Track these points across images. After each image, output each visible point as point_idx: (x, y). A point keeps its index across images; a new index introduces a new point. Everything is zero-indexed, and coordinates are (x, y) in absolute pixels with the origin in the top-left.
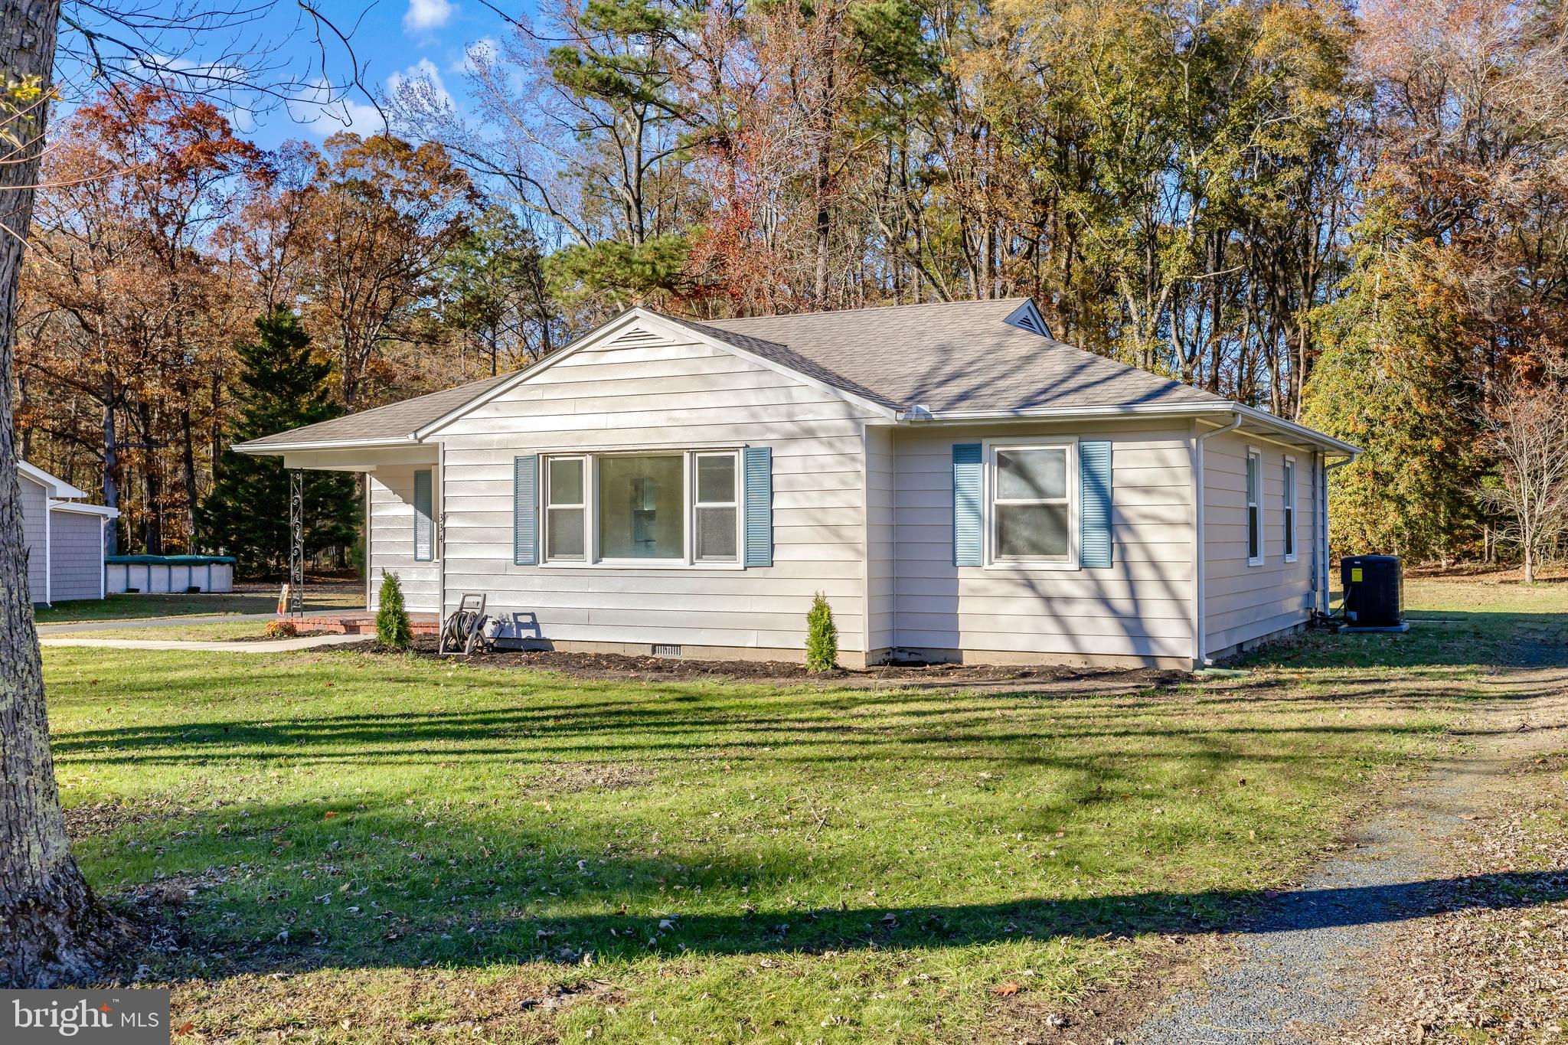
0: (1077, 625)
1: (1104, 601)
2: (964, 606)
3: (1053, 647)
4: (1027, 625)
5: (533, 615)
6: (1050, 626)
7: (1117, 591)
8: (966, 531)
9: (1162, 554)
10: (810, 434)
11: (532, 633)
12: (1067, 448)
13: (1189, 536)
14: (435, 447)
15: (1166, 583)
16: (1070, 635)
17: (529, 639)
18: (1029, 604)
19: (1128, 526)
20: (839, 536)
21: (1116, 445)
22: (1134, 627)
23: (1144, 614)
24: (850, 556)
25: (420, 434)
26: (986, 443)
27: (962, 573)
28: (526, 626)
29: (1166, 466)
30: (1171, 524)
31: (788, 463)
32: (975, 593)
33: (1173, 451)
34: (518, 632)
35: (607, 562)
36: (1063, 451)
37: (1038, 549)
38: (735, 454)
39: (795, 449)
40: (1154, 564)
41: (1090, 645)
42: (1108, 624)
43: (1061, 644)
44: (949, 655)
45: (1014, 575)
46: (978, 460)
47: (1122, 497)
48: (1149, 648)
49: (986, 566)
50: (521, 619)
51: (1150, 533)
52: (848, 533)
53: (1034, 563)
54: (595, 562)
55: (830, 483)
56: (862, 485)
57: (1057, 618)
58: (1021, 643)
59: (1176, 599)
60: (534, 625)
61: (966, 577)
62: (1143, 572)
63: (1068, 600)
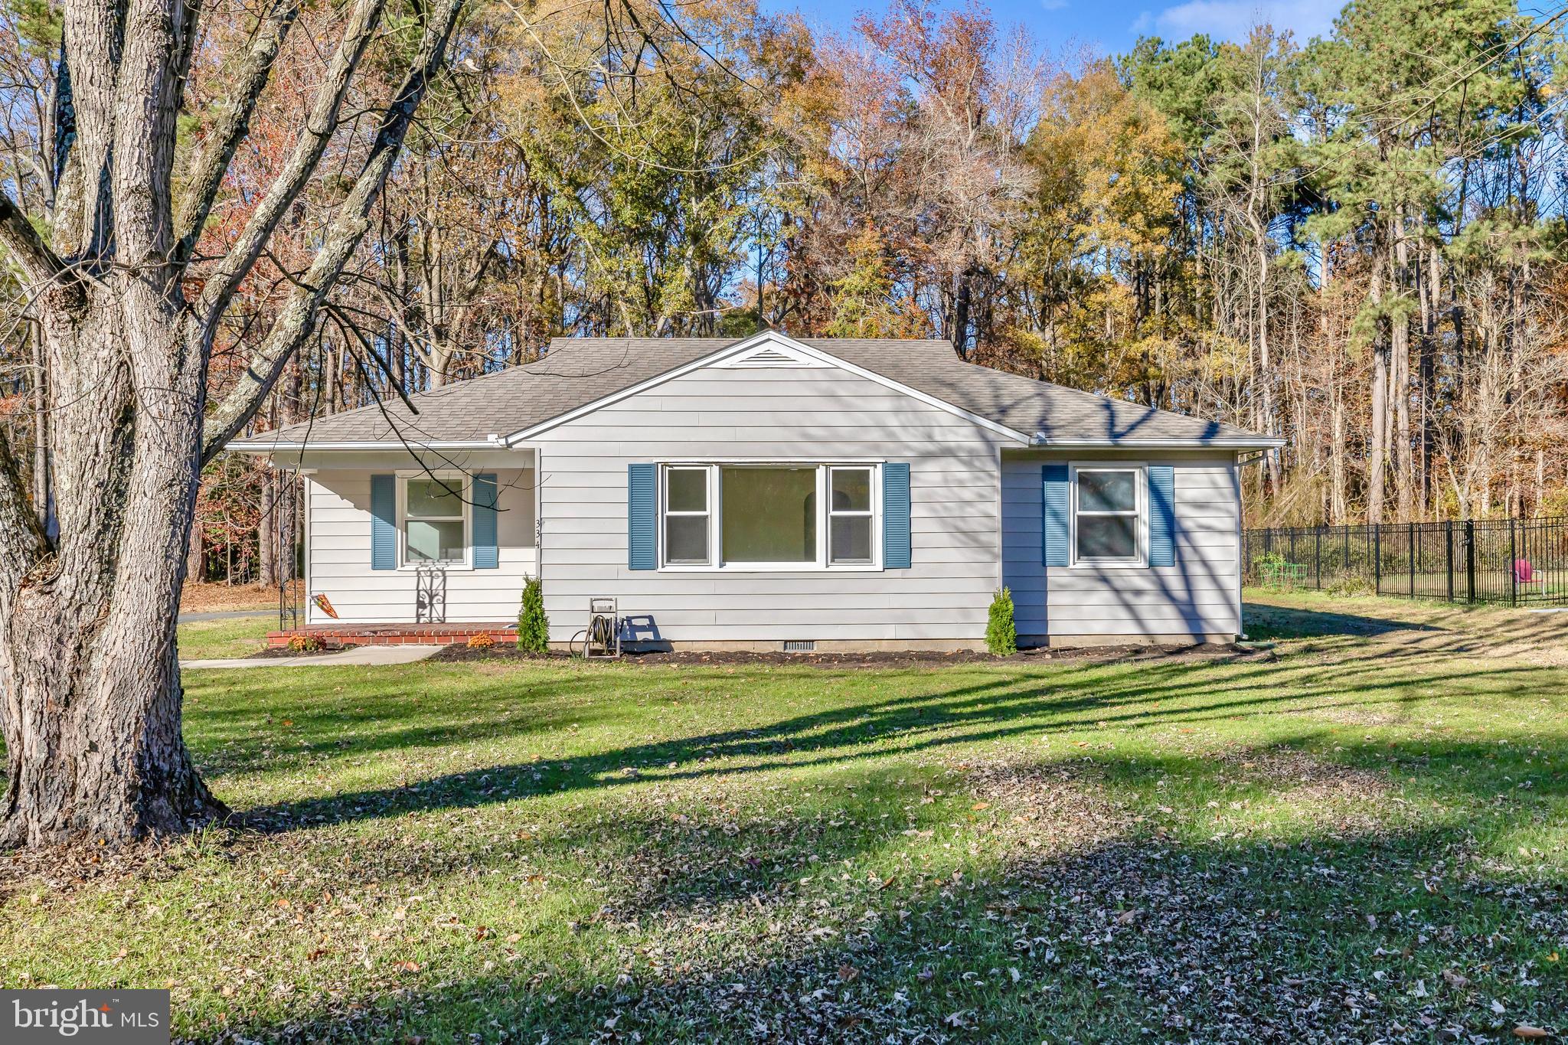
0: (1145, 613)
1: (1165, 591)
2: (1052, 599)
3: (1126, 630)
4: (1104, 613)
5: (650, 618)
6: (1123, 614)
7: (1175, 584)
8: (1055, 537)
9: (1212, 554)
10: (948, 453)
11: (650, 635)
12: (1137, 471)
13: (1234, 541)
14: (530, 453)
15: (1213, 577)
16: (1138, 620)
17: (646, 641)
18: (1104, 595)
19: (1186, 533)
20: (976, 540)
21: (1177, 470)
22: (1190, 614)
23: (1197, 601)
24: (987, 558)
25: (511, 440)
26: (1071, 465)
27: (1051, 572)
28: (643, 629)
29: (1215, 487)
30: (1221, 532)
31: (927, 477)
32: (1062, 588)
33: (1218, 475)
34: (633, 635)
35: (731, 566)
36: (1133, 474)
37: (1112, 552)
38: (871, 469)
39: (931, 466)
40: (1204, 563)
41: (1154, 626)
42: (1169, 610)
43: (1131, 628)
44: (1038, 641)
45: (1093, 573)
46: (1065, 479)
47: (1181, 510)
48: (1200, 628)
49: (1071, 566)
50: (634, 622)
51: (1201, 539)
52: (984, 538)
53: (1108, 564)
54: (721, 566)
55: (967, 494)
56: (998, 498)
57: (1128, 607)
58: (1098, 628)
59: (1222, 590)
60: (652, 627)
61: (1054, 575)
62: (1196, 569)
63: (1138, 592)
